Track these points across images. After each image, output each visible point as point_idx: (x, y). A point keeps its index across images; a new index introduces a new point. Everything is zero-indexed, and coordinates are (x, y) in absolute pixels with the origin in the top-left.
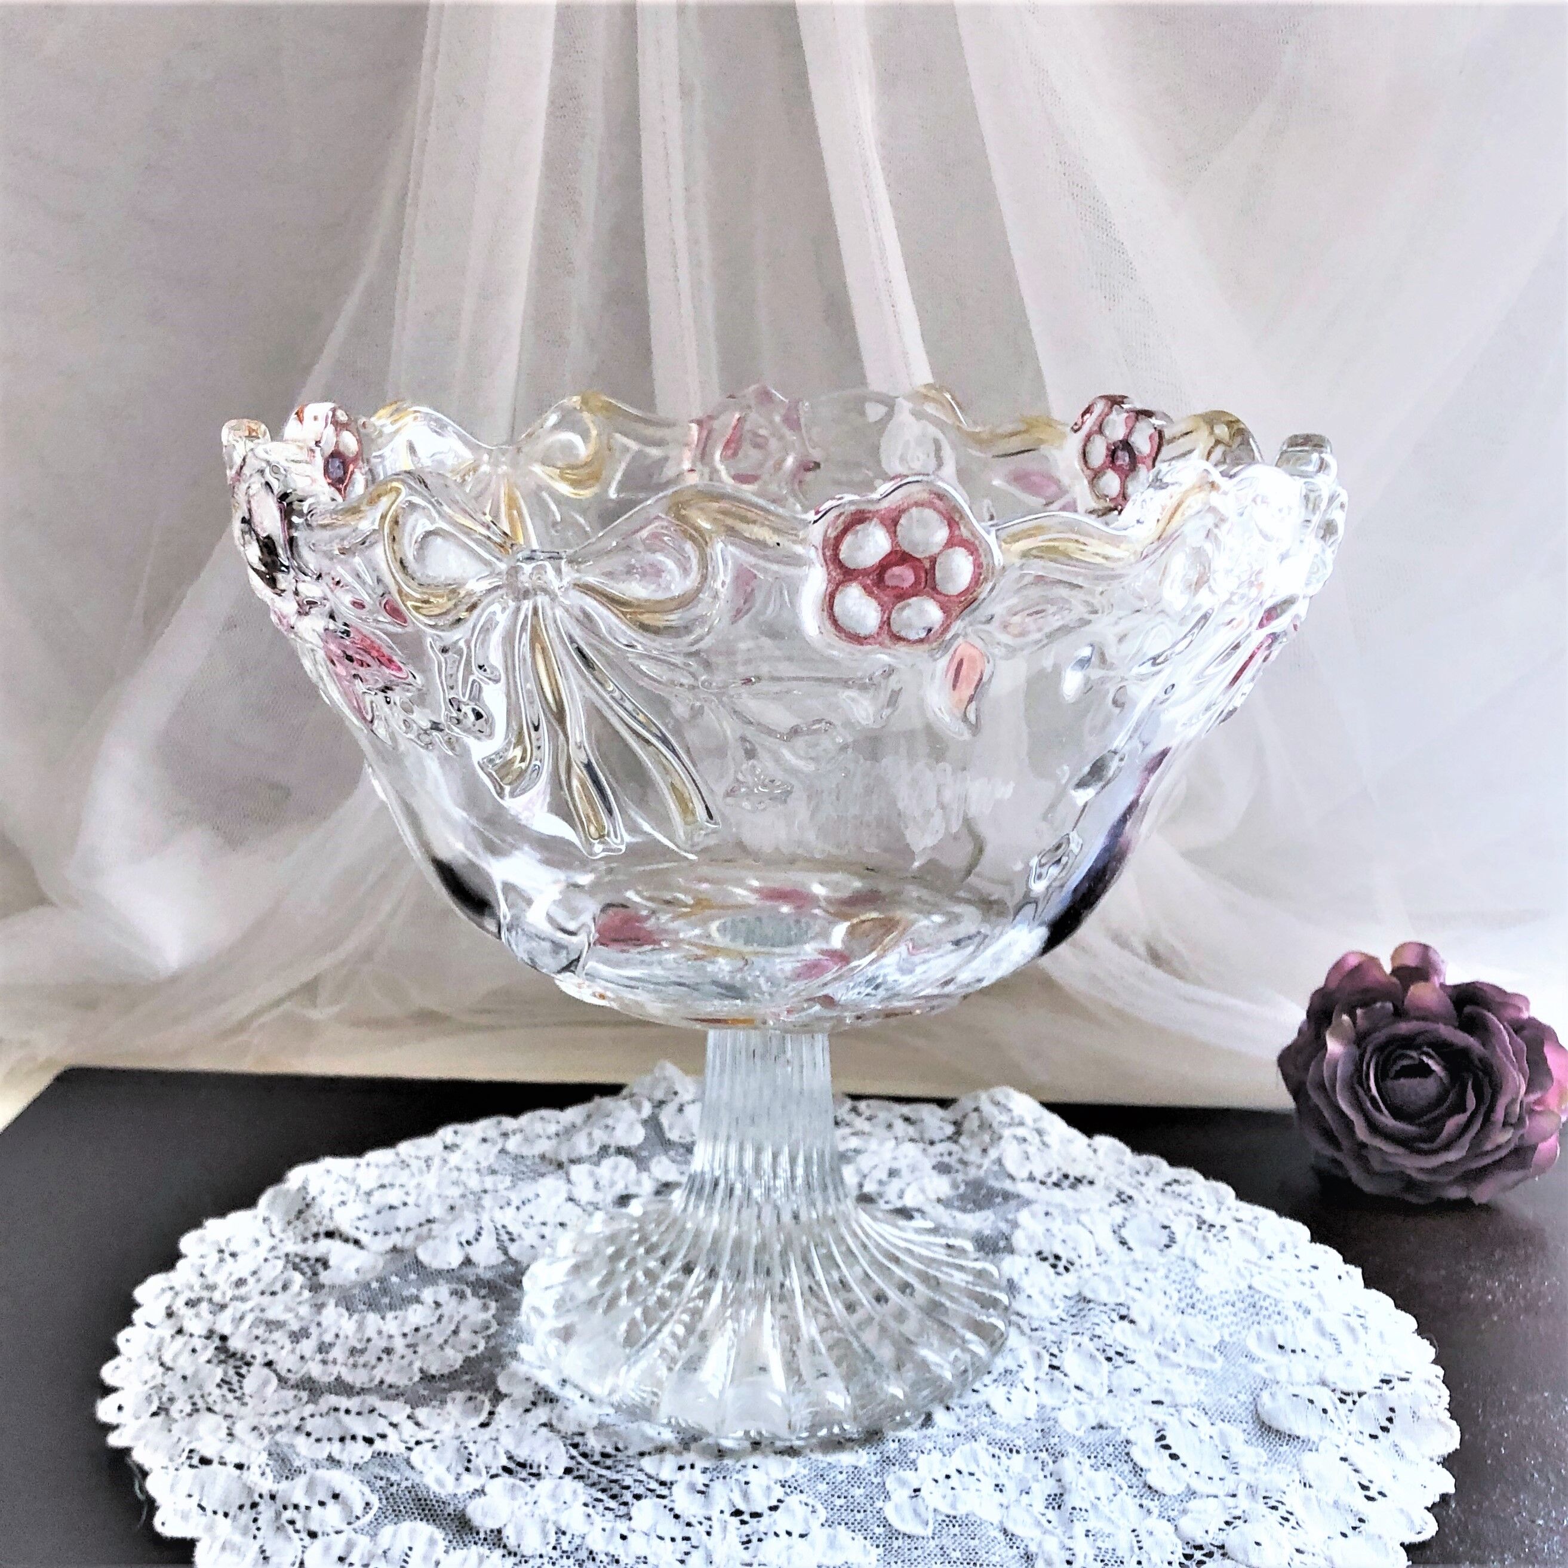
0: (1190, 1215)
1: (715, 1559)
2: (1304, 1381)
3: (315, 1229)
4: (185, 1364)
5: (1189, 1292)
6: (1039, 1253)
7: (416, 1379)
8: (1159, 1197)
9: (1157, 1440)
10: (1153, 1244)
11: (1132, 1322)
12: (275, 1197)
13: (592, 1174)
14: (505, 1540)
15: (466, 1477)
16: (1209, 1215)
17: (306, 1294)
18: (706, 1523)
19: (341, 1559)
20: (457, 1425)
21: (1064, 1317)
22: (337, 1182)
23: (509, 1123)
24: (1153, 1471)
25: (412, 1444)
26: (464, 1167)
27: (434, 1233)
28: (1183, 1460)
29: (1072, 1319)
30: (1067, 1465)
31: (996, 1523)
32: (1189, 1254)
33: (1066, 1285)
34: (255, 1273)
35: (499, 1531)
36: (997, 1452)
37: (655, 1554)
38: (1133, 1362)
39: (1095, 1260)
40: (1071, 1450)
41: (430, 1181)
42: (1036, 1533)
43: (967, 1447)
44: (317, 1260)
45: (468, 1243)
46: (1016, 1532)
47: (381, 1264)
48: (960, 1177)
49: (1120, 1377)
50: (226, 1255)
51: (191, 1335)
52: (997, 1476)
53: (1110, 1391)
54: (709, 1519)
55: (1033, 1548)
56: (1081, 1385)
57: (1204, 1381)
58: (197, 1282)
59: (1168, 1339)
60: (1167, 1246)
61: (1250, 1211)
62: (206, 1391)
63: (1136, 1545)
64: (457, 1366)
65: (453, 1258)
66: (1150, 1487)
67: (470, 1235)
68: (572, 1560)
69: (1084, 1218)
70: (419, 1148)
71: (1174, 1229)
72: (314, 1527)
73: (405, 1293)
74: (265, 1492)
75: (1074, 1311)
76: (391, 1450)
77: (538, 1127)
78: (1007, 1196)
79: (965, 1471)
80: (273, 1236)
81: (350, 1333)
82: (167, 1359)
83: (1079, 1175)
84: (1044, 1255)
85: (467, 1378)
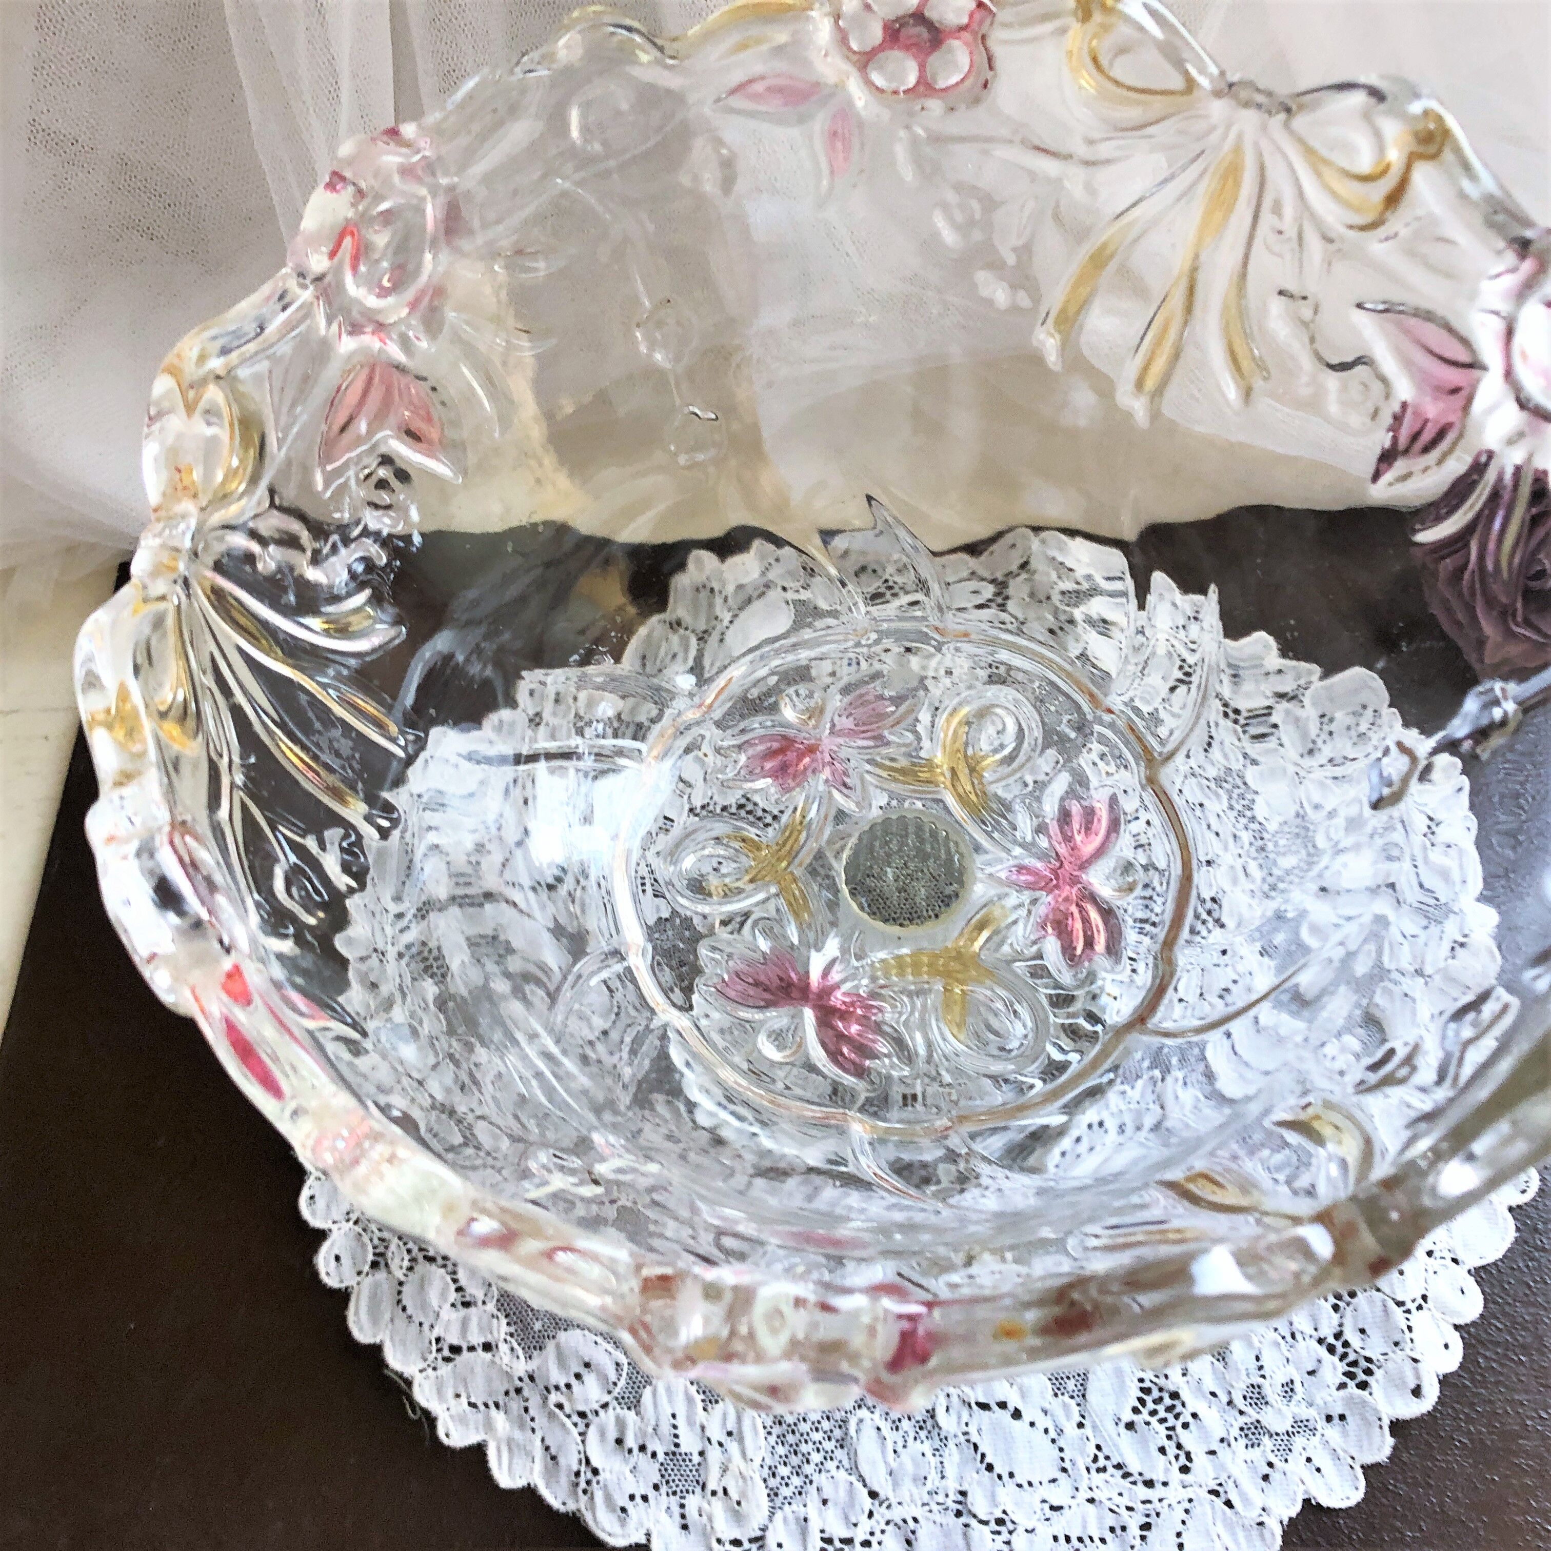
19: (619, 1444)
72: (581, 1406)
74: (523, 1374)
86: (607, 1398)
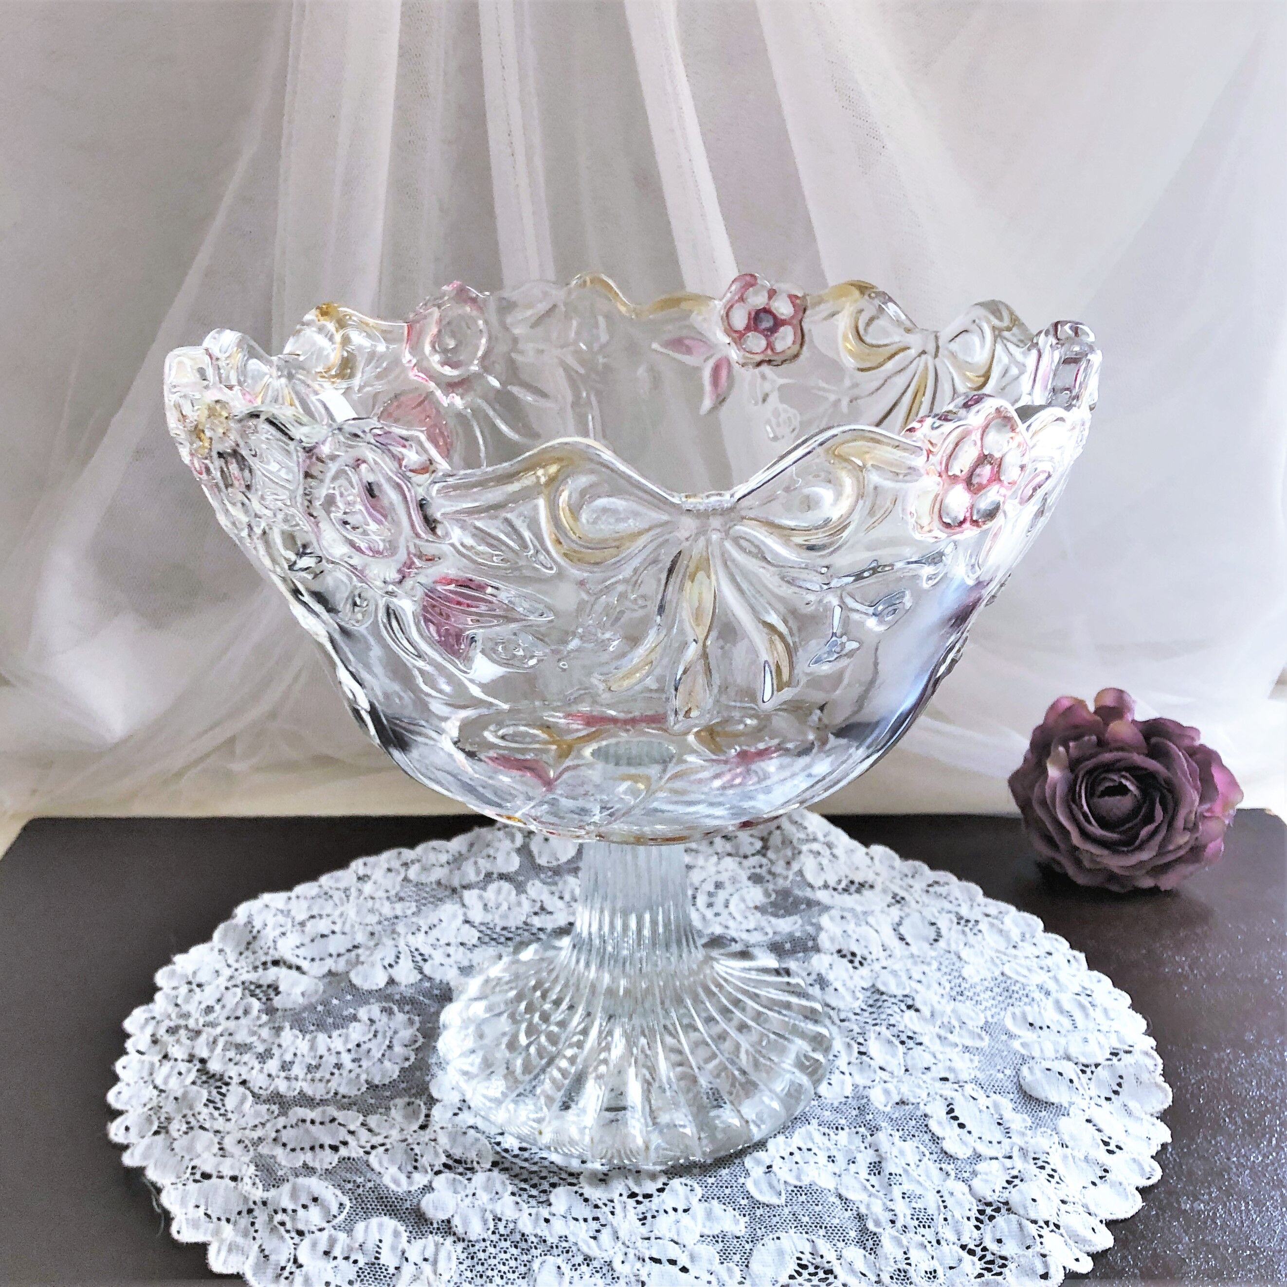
0: (950, 912)
1: (620, 1235)
2: (1053, 1056)
3: (263, 959)
4: (175, 1086)
5: (958, 981)
6: (839, 951)
7: (364, 1089)
8: (925, 898)
9: (948, 1113)
10: (926, 939)
11: (917, 1010)
12: (226, 931)
13: (481, 897)
14: (454, 1229)
15: (416, 1176)
16: (964, 911)
17: (265, 1018)
18: (610, 1204)
19: (326, 1253)
20: (402, 1130)
21: (865, 1007)
22: (275, 915)
23: (408, 854)
24: (947, 1139)
25: (368, 1149)
26: (376, 895)
27: (362, 959)
28: (969, 1127)
29: (870, 1010)
30: (881, 1137)
31: (833, 1190)
32: (953, 947)
33: (862, 977)
34: (219, 1000)
35: (449, 1221)
36: (827, 1131)
37: (574, 1234)
38: (921, 1044)
39: (882, 955)
40: (883, 1124)
41: (351, 910)
42: (864, 1196)
43: (803, 1129)
44: (269, 986)
45: (391, 966)
46: (849, 1197)
47: (321, 988)
48: (771, 886)
49: (913, 1058)
50: (194, 987)
51: (176, 1060)
52: (829, 1149)
53: (907, 1070)
54: (612, 1201)
55: (863, 1210)
56: (884, 1066)
57: (976, 1058)
58: (173, 1011)
59: (946, 1023)
60: (936, 940)
61: (995, 906)
62: (196, 1111)
63: (942, 1204)
64: (395, 1076)
65: (379, 980)
66: (946, 1153)
67: (390, 959)
68: (509, 1243)
69: (871, 920)
70: (337, 880)
71: (939, 925)
72: (301, 1227)
73: (345, 1013)
74: (258, 1200)
75: (871, 1002)
76: (354, 1155)
77: (432, 857)
78: (810, 904)
79: (804, 1147)
80: (229, 966)
81: (305, 1052)
82: (159, 1082)
83: (861, 881)
84: (844, 952)
85: (404, 1085)
86: (325, 1225)
